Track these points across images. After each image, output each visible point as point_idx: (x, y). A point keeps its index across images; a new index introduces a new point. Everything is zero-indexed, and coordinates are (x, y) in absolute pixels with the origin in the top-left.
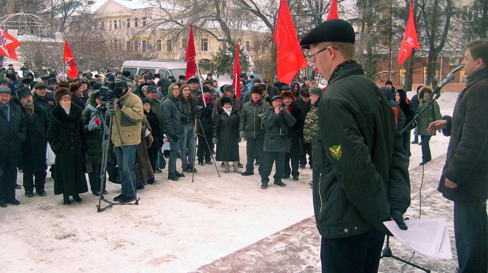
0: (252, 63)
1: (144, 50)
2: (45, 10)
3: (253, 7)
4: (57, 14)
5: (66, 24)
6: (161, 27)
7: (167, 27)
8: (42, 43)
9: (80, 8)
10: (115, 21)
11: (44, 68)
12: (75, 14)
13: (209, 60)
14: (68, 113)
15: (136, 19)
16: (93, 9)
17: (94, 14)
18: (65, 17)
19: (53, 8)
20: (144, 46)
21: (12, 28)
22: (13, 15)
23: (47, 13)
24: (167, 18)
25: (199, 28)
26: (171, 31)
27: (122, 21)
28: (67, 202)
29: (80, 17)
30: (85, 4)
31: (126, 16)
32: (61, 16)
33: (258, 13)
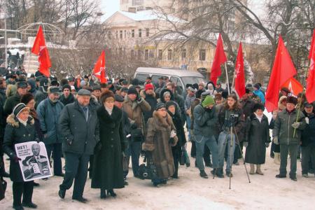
0: (251, 73)
1: (146, 59)
2: (60, 20)
3: (256, 21)
4: (70, 24)
5: (78, 33)
6: (167, 37)
7: (173, 37)
8: (61, 49)
9: (91, 19)
10: (121, 32)
11: (62, 72)
12: (86, 24)
13: (206, 70)
14: (110, 114)
15: (140, 30)
16: (102, 20)
17: (103, 25)
18: (78, 27)
19: (67, 19)
20: (147, 54)
21: (32, 36)
22: (33, 24)
23: (61, 22)
24: (173, 29)
25: (203, 39)
26: (176, 41)
27: (127, 31)
28: (103, 196)
29: (90, 27)
30: (95, 15)
31: (131, 27)
32: (73, 25)
33: (260, 26)
